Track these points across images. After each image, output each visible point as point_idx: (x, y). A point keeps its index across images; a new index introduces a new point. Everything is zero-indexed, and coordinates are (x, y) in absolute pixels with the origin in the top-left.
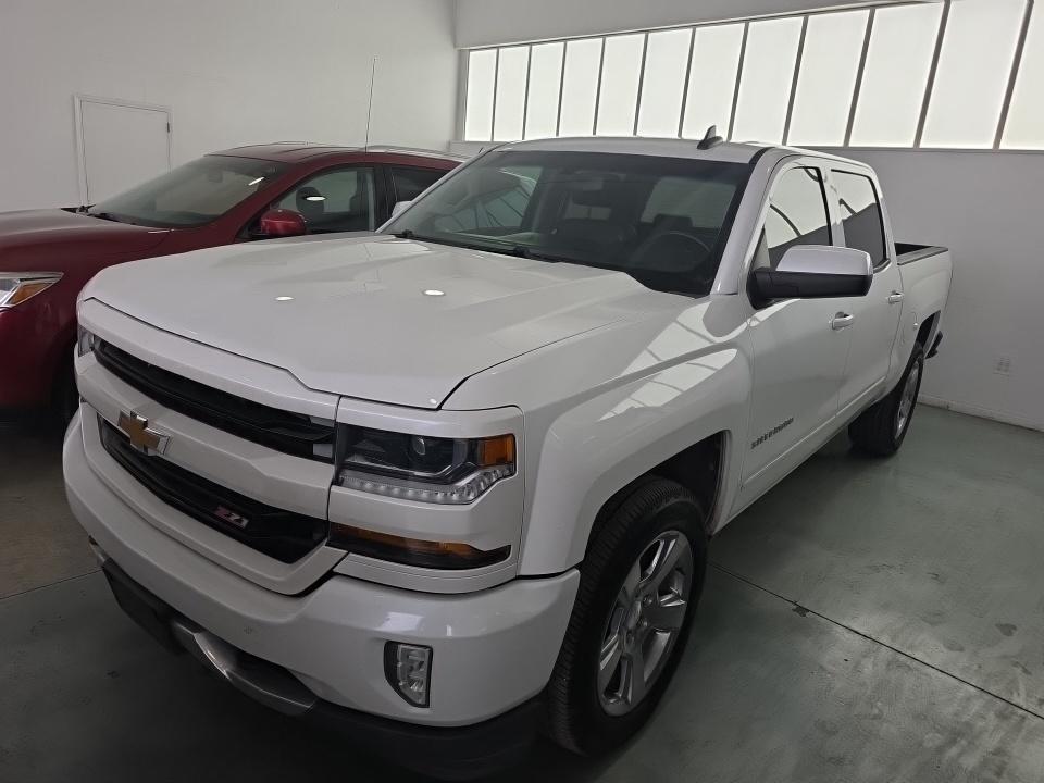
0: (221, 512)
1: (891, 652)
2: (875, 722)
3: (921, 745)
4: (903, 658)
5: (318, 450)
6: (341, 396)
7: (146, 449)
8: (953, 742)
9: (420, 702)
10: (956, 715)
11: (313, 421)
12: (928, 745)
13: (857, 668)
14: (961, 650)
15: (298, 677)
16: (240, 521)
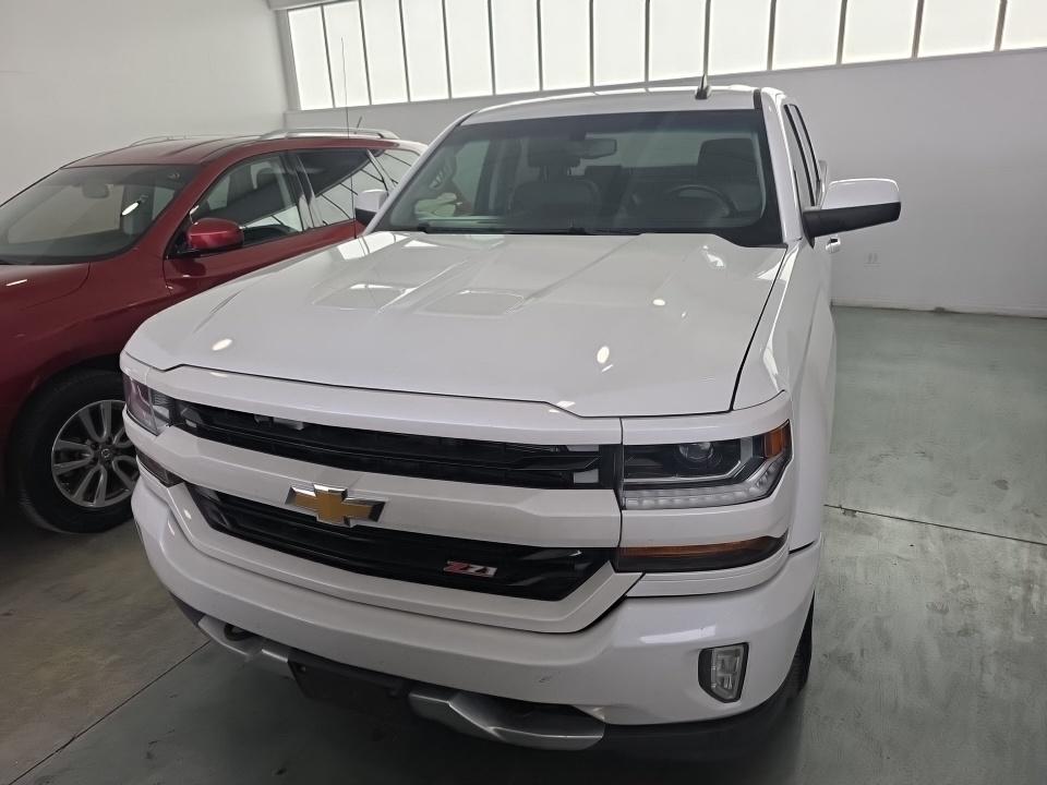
0: (454, 567)
1: (938, 529)
2: (968, 591)
3: (1010, 600)
4: (949, 531)
5: (578, 478)
6: (621, 417)
7: (347, 521)
8: (1029, 589)
9: (731, 697)
10: (1016, 566)
11: (570, 449)
12: (1015, 597)
13: (924, 550)
14: (983, 511)
15: (582, 709)
16: (484, 571)
